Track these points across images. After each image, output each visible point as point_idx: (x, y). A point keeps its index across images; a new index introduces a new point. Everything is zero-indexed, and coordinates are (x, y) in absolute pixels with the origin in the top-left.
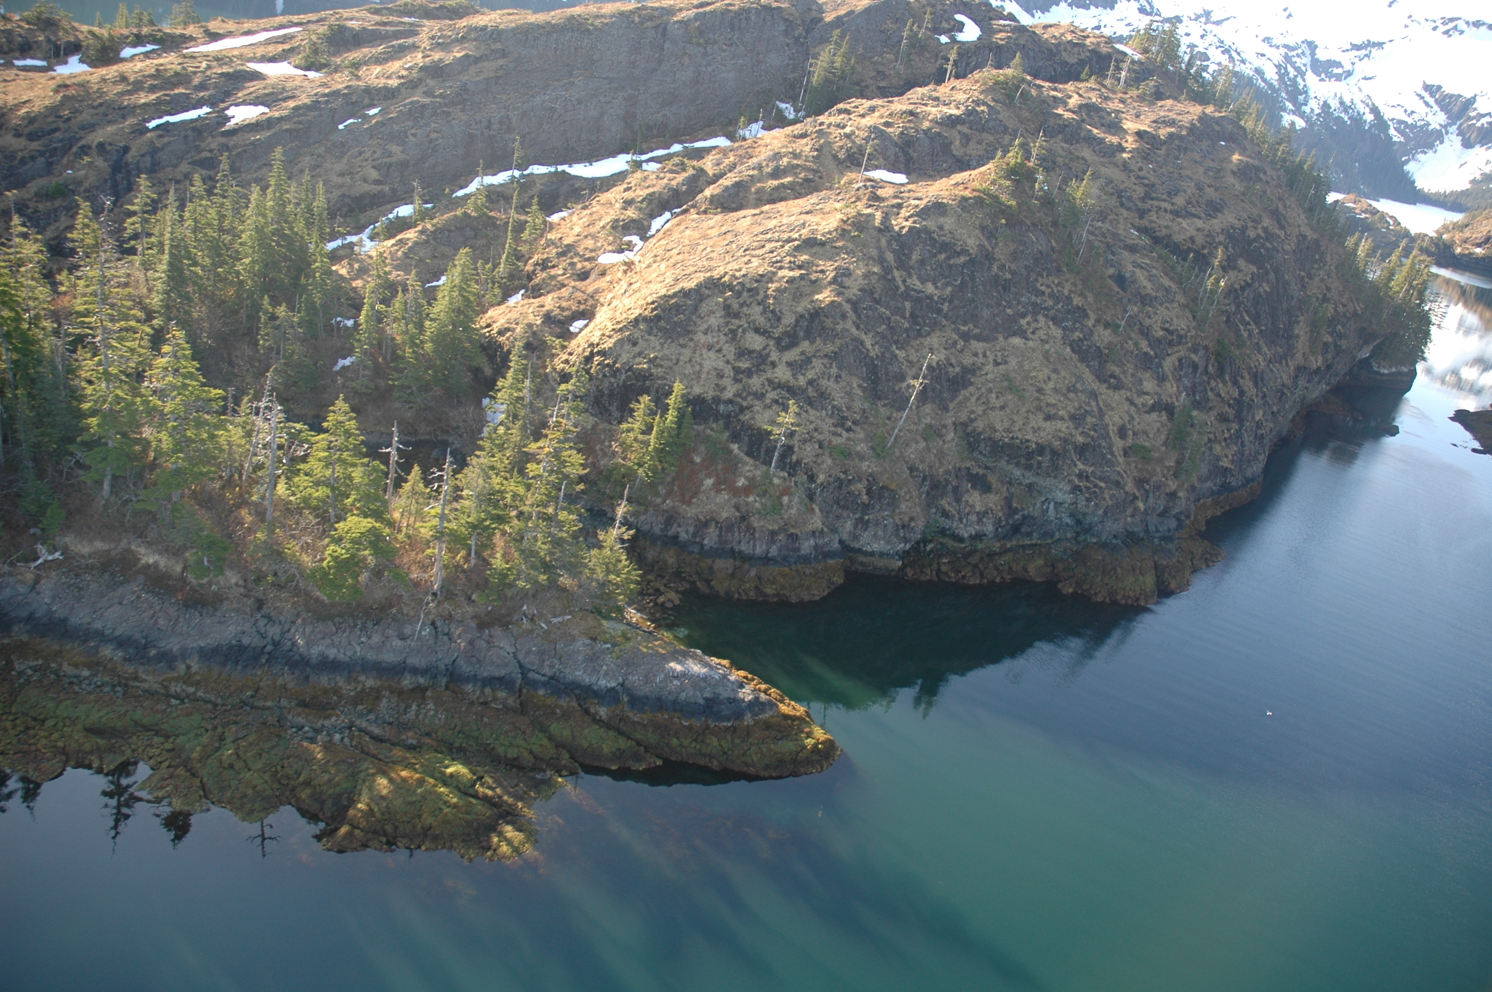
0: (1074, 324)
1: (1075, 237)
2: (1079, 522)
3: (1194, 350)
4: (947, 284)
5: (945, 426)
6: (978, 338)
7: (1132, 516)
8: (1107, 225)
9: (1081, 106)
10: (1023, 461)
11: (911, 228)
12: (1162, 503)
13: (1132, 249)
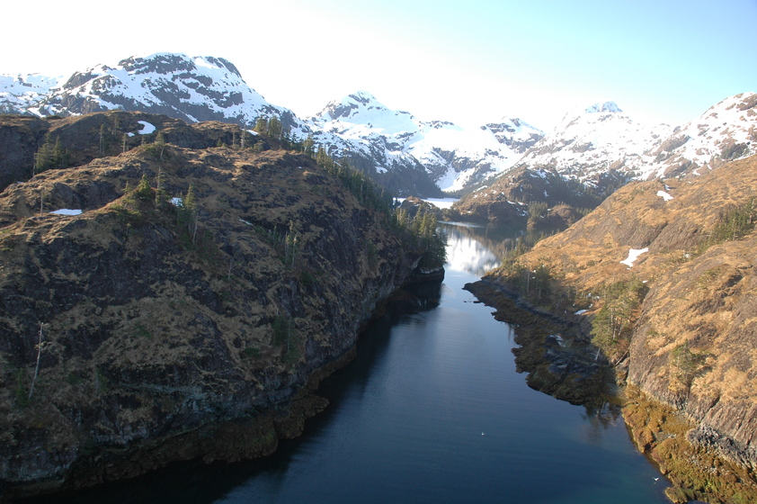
0: (194, 281)
1: (190, 227)
2: (218, 409)
3: (287, 281)
4: (86, 272)
5: (90, 370)
6: (114, 303)
7: (256, 395)
8: (223, 219)
9: (207, 157)
10: (159, 379)
11: (56, 239)
12: (278, 382)
13: (238, 230)
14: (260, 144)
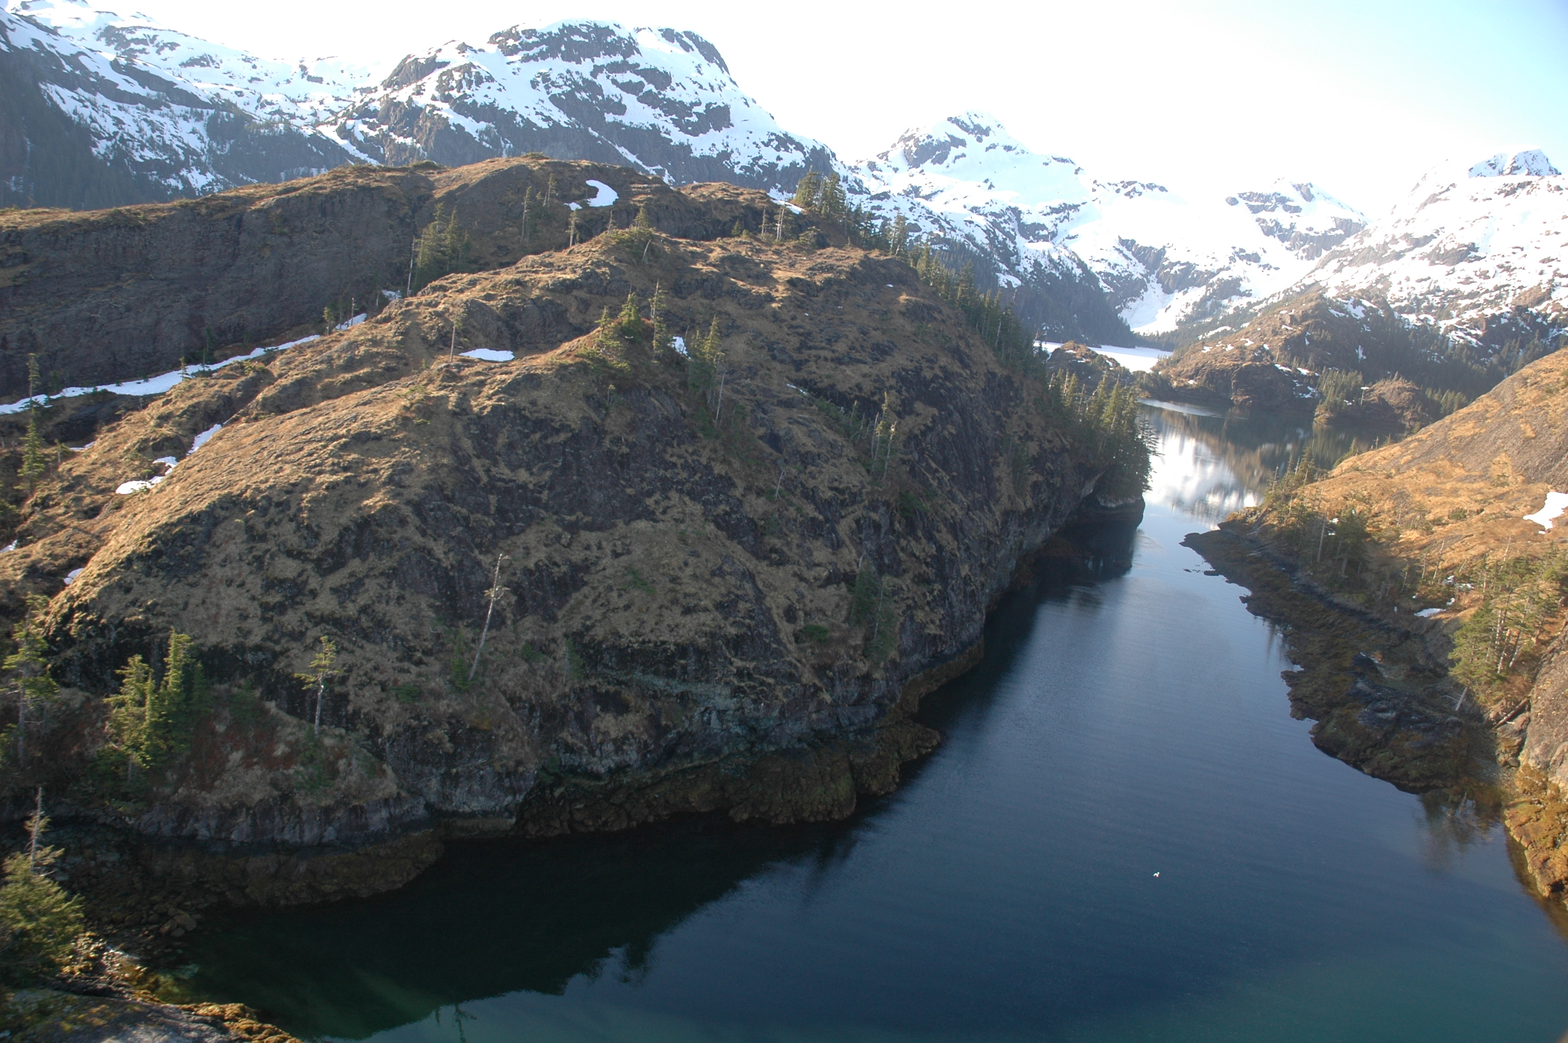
0: (718, 495)
1: (709, 397)
2: (752, 730)
3: (873, 507)
4: (545, 469)
5: (554, 640)
6: (590, 527)
7: (818, 711)
8: (758, 382)
9: (723, 260)
10: (662, 667)
11: (494, 408)
12: (854, 690)
13: (788, 404)
14: (811, 234)
